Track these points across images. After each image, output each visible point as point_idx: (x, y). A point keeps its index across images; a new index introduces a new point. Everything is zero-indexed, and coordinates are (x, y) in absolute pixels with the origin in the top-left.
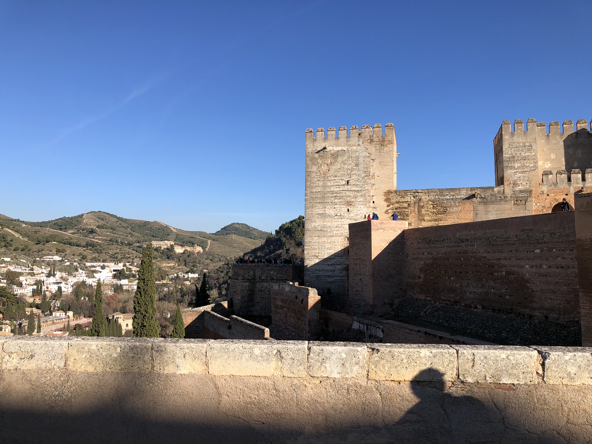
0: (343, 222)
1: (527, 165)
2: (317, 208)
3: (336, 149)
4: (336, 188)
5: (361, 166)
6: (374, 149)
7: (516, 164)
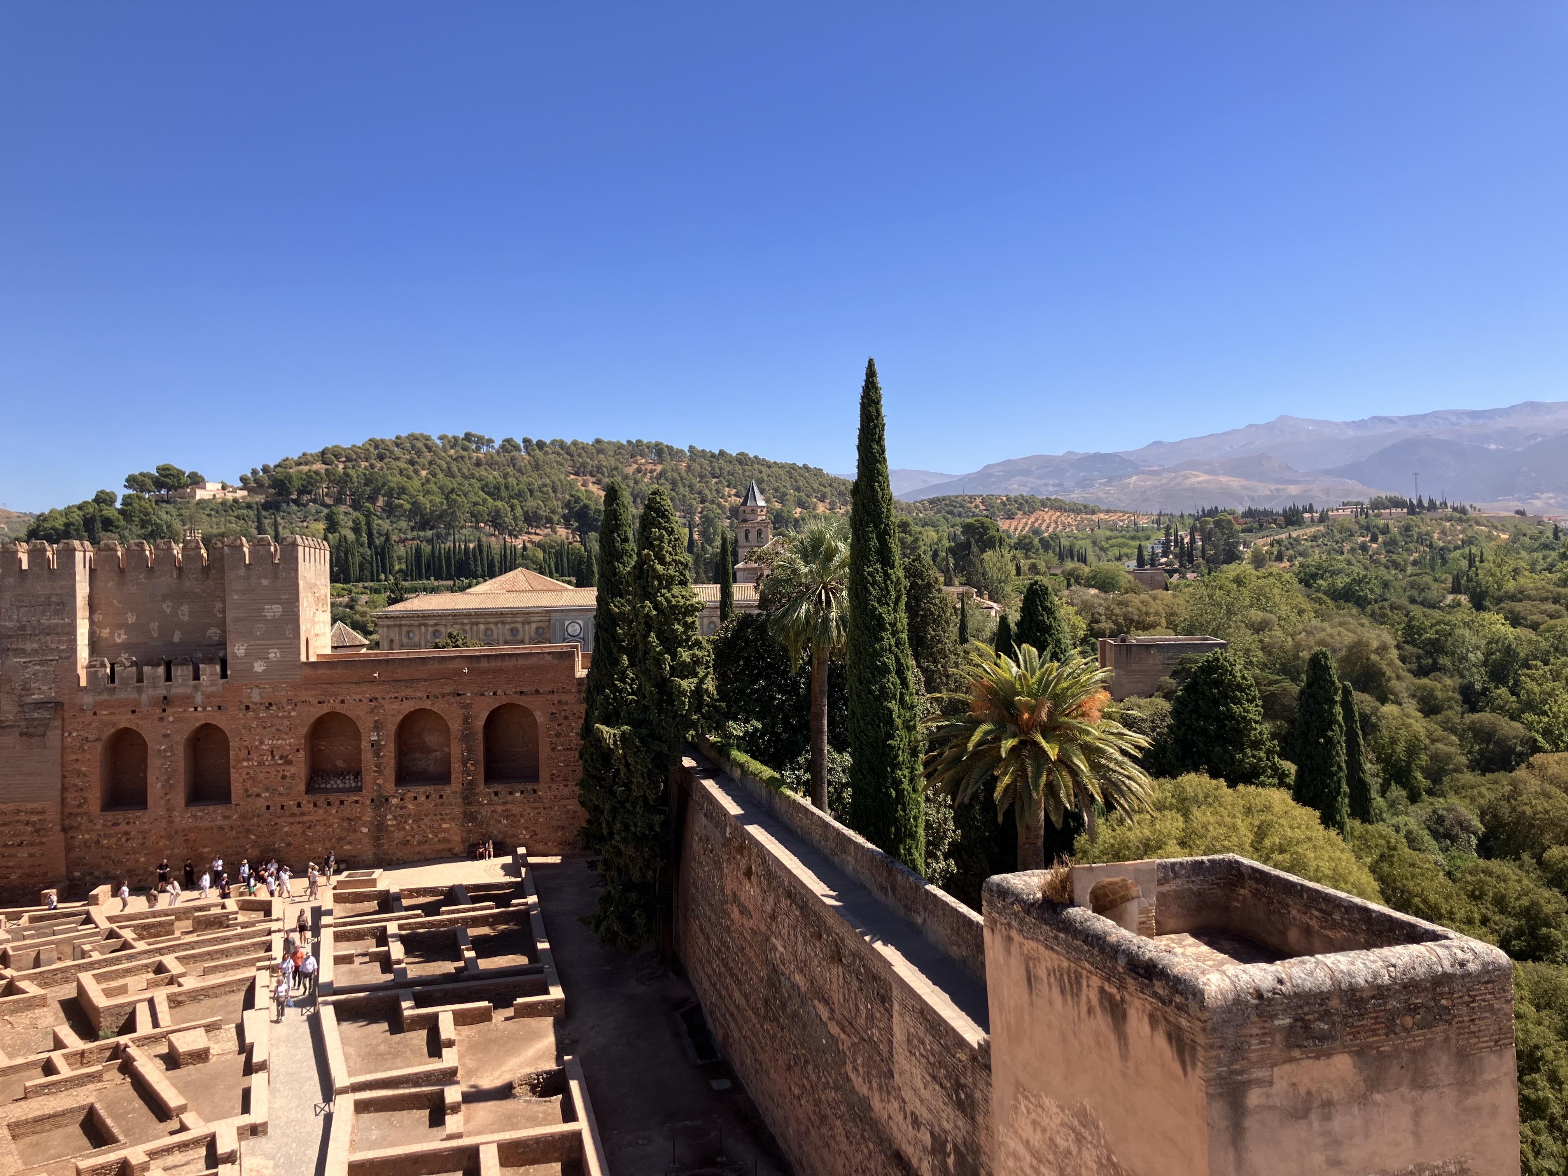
1: (53, 646)
7: (28, 643)
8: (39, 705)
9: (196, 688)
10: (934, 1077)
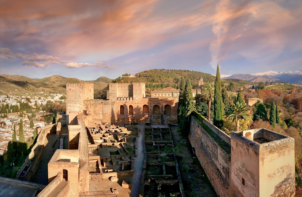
1: (114, 95)
3: (73, 89)
4: (73, 99)
5: (78, 94)
8: (113, 102)
9: (129, 101)
10: (223, 159)
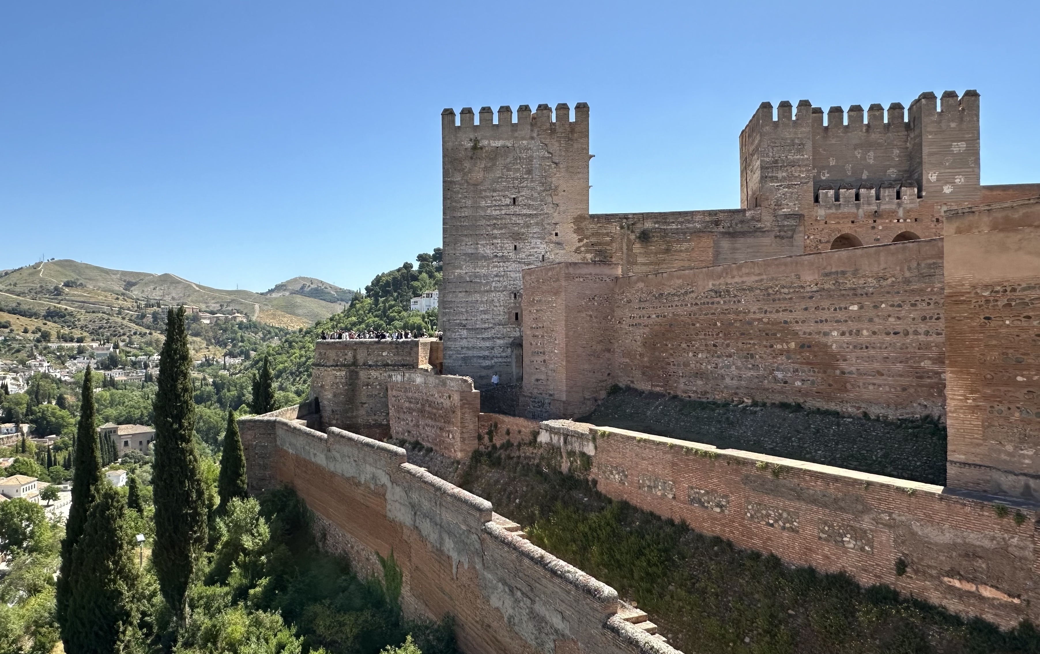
0: (507, 267)
1: (797, 174)
2: (464, 243)
3: (494, 145)
4: (495, 210)
5: (536, 174)
6: (557, 144)
7: (780, 172)
8: (788, 216)
9: (899, 205)
